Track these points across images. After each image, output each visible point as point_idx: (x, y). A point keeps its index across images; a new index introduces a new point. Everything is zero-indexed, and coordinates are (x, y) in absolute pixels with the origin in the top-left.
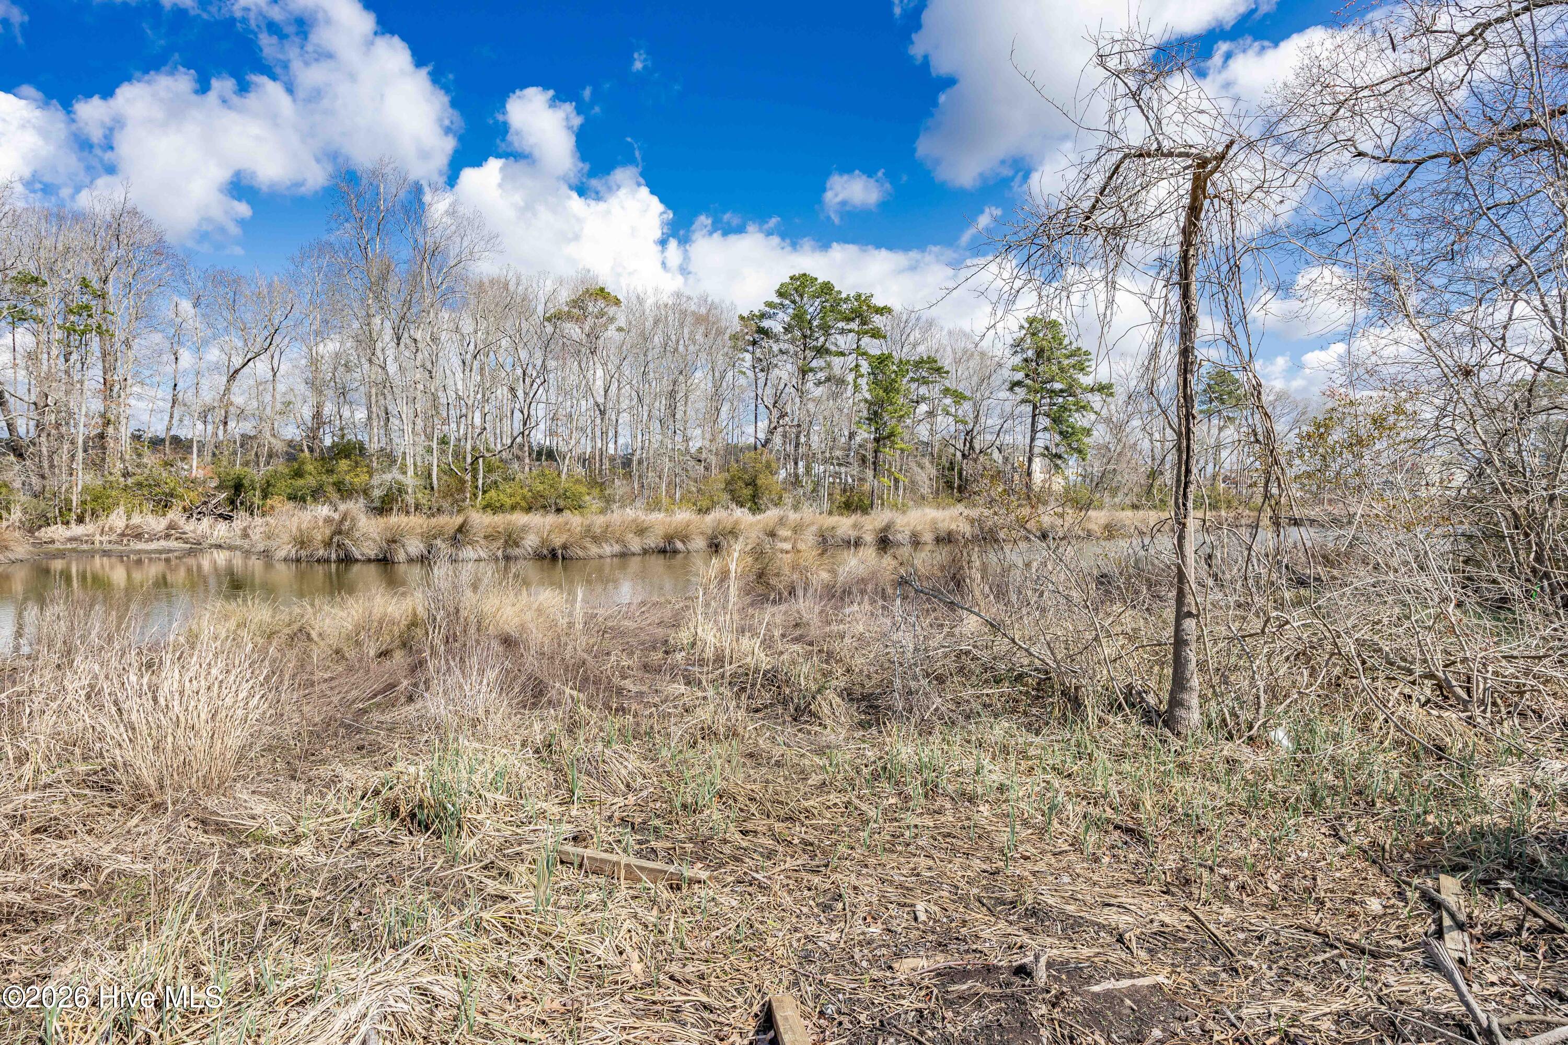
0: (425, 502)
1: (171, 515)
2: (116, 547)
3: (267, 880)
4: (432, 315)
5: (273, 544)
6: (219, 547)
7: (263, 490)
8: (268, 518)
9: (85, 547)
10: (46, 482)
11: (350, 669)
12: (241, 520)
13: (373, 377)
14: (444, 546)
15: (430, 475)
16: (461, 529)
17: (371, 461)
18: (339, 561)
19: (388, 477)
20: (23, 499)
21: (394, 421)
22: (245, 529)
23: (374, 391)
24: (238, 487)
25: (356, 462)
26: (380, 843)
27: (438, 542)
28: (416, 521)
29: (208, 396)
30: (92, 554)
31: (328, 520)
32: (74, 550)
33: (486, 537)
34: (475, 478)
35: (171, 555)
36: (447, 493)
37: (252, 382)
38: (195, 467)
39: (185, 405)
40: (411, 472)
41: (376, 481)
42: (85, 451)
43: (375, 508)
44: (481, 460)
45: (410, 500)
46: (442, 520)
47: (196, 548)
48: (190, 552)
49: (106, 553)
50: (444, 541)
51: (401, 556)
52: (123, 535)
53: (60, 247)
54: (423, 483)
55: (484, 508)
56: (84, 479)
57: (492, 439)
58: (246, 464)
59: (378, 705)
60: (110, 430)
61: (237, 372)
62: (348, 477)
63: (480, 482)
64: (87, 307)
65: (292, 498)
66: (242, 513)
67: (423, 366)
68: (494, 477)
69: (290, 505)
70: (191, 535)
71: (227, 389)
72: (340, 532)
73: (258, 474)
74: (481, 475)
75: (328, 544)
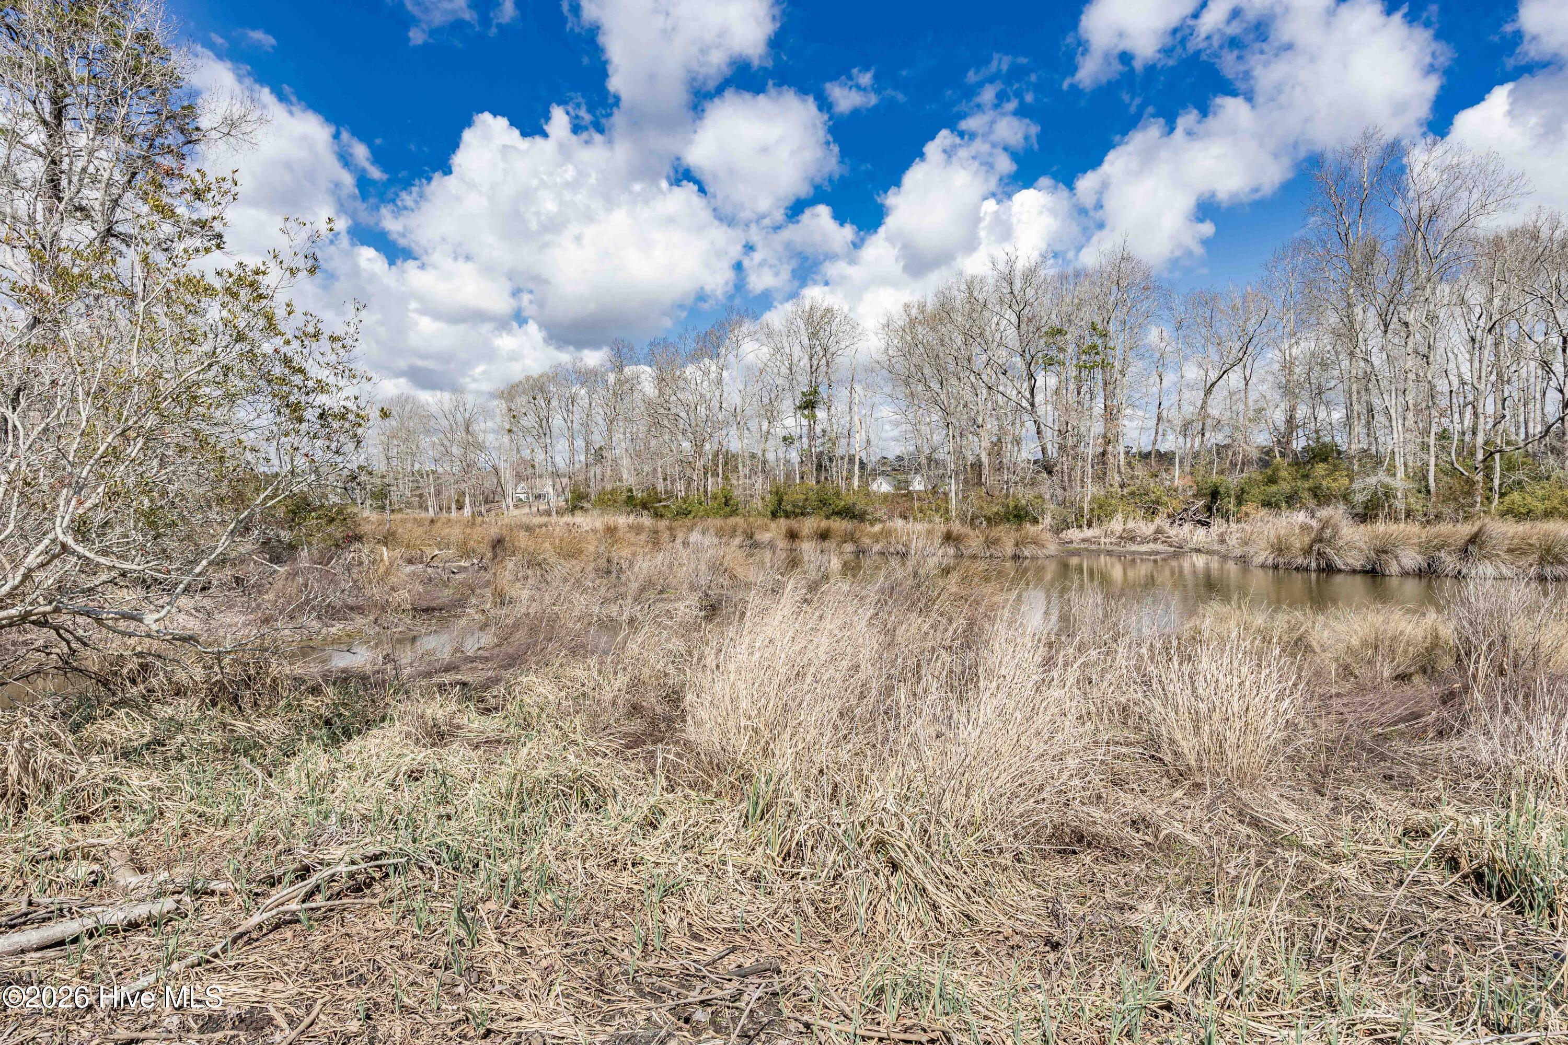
0: (1418, 507)
1: (1157, 521)
2: (1115, 548)
3: (1312, 890)
4: (1428, 290)
5: (1251, 550)
6: (1198, 551)
7: (1237, 497)
8: (1243, 525)
9: (1094, 547)
10: (1067, 494)
11: (1361, 689)
12: (1218, 526)
13: (1354, 372)
14: (1449, 559)
15: (1425, 478)
16: (1473, 539)
17: (1351, 463)
18: (1320, 570)
19: (1373, 480)
20: (1052, 507)
21: (1380, 418)
22: (1222, 535)
23: (1354, 387)
24: (1215, 494)
25: (1334, 465)
26: (1436, 893)
27: (1443, 554)
28: (1412, 529)
29: (1189, 410)
30: (1098, 553)
31: (1305, 528)
32: (1086, 550)
33: (1510, 551)
34: (1488, 477)
35: (1158, 557)
36: (1449, 497)
37: (1226, 393)
38: (1178, 478)
39: (1169, 421)
40: (1400, 473)
41: (1356, 486)
42: (1093, 467)
43: (1357, 515)
44: (1497, 456)
45: (1400, 505)
46: (1445, 528)
47: (1179, 551)
48: (1175, 555)
49: (1109, 553)
50: (1449, 553)
51: (1394, 568)
52: (1121, 537)
53: (1076, 301)
54: (1416, 486)
55: (1503, 515)
56: (1092, 490)
57: (1513, 429)
58: (1221, 472)
59: (1402, 734)
60: (1110, 448)
61: (1213, 385)
62: (1324, 483)
63: (1497, 483)
64: (1094, 347)
65: (1267, 504)
66: (1219, 519)
67: (1416, 351)
68: (1515, 476)
69: (1263, 512)
70: (1174, 539)
71: (1205, 403)
72: (1321, 541)
73: (1233, 481)
74: (1498, 474)
75: (1307, 552)
